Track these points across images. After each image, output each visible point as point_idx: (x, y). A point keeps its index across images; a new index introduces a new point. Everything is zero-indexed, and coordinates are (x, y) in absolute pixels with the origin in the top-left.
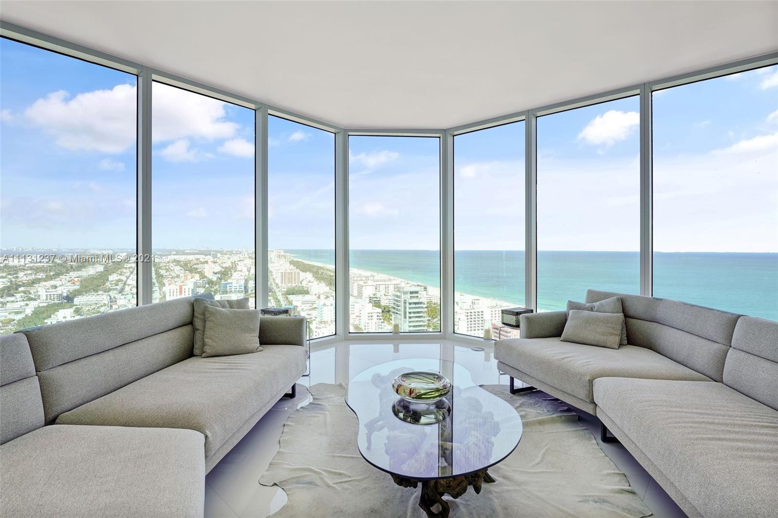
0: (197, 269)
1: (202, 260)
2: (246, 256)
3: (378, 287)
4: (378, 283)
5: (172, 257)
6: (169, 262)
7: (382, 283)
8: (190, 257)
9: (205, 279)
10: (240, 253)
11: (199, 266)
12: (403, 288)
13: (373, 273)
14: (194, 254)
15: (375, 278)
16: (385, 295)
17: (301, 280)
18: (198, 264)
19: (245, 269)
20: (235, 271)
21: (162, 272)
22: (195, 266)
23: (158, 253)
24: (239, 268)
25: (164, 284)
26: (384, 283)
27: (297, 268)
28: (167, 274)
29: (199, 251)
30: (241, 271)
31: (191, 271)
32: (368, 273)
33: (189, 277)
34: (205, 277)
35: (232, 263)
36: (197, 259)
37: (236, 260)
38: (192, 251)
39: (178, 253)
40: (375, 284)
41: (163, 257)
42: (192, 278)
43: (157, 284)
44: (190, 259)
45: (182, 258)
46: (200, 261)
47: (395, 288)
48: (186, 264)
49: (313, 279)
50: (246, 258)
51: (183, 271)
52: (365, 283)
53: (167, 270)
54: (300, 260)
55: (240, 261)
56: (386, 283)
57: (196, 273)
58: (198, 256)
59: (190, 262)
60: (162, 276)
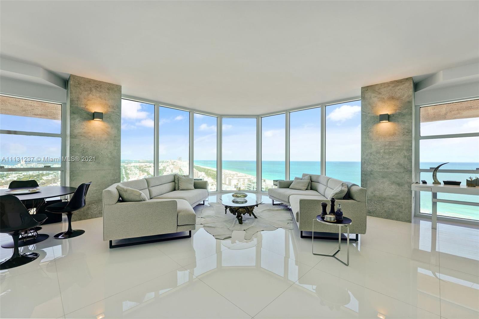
0: (146, 170)
1: (148, 166)
2: (171, 163)
3: (239, 180)
4: (239, 178)
5: (133, 164)
6: (131, 167)
7: (241, 178)
8: (142, 164)
9: (150, 175)
10: (168, 162)
11: (147, 169)
12: (253, 180)
13: (237, 173)
14: (144, 162)
15: (238, 175)
16: (243, 184)
17: (199, 176)
18: (146, 167)
19: (170, 170)
20: (165, 171)
21: (128, 172)
22: (145, 169)
23: (126, 162)
24: (167, 170)
25: (129, 177)
26: (242, 178)
27: (197, 170)
28: (131, 172)
29: (147, 161)
30: (168, 171)
31: (143, 171)
32: (234, 173)
33: (142, 174)
34: (150, 174)
35: (163, 167)
36: (146, 165)
37: (165, 166)
38: (143, 161)
39: (136, 162)
40: (238, 178)
41: (129, 164)
42: (143, 174)
43: (125, 178)
44: (142, 165)
45: (138, 164)
46: (147, 166)
47: (248, 180)
48: (140, 168)
49: (205, 176)
50: (171, 164)
51: (138, 171)
52: (232, 178)
53: (131, 171)
54: (198, 166)
55: (168, 166)
56: (244, 178)
57: (145, 172)
58: (146, 164)
59: (142, 166)
60: (128, 174)
